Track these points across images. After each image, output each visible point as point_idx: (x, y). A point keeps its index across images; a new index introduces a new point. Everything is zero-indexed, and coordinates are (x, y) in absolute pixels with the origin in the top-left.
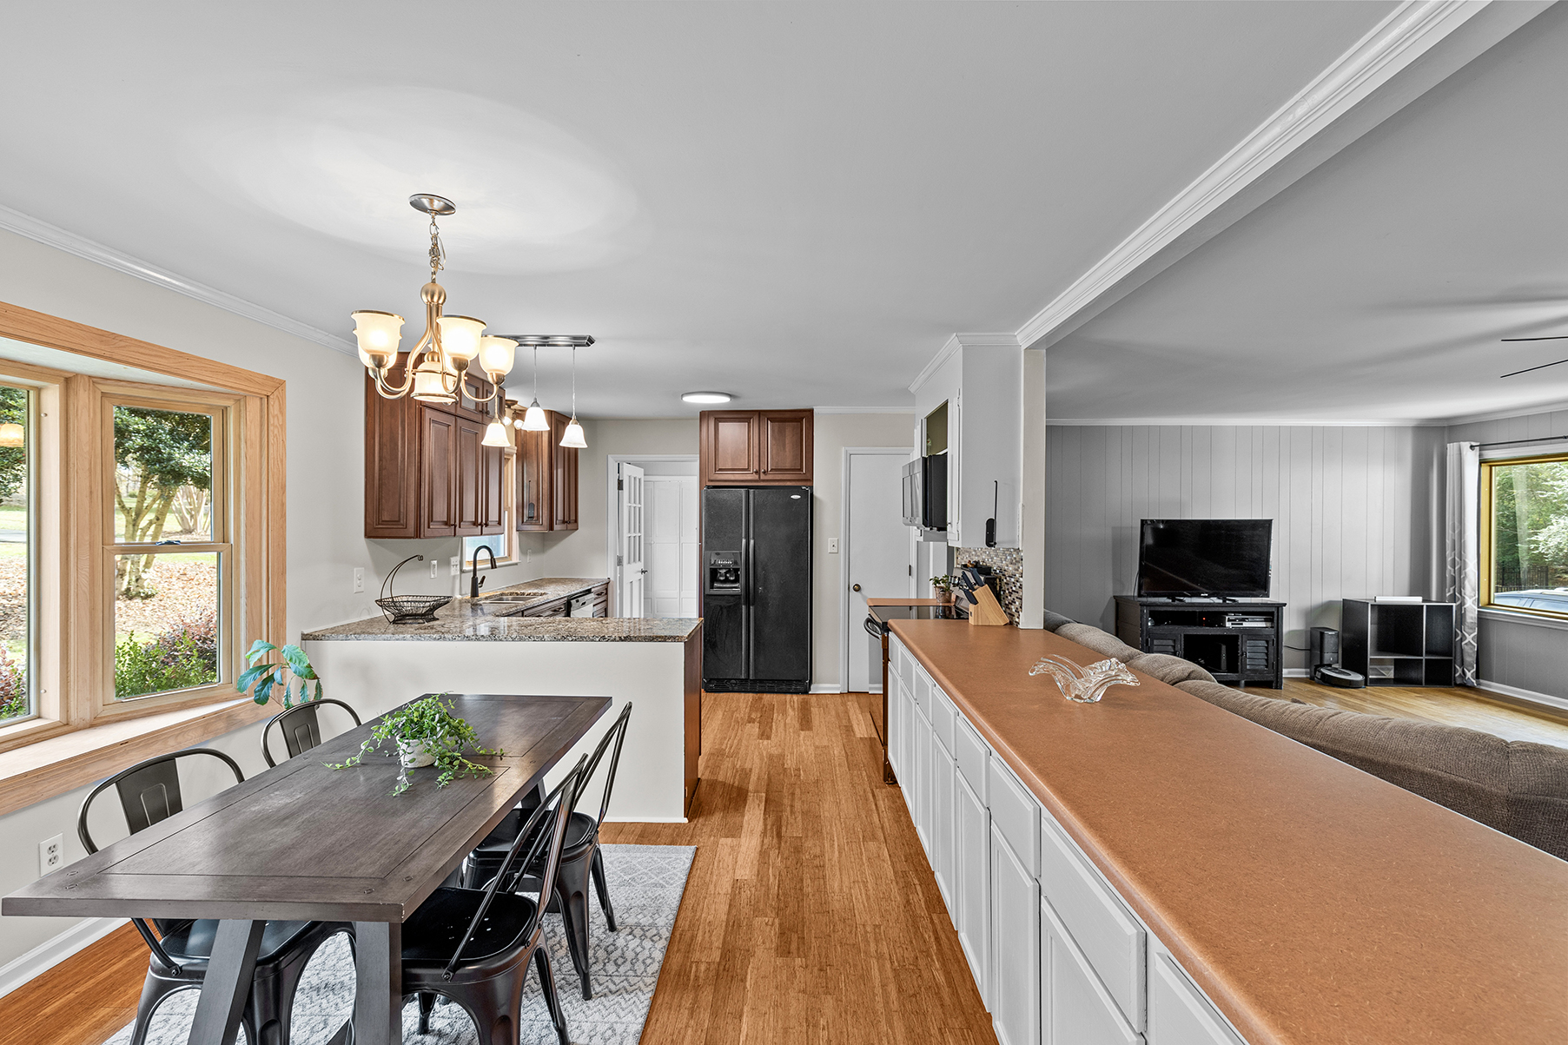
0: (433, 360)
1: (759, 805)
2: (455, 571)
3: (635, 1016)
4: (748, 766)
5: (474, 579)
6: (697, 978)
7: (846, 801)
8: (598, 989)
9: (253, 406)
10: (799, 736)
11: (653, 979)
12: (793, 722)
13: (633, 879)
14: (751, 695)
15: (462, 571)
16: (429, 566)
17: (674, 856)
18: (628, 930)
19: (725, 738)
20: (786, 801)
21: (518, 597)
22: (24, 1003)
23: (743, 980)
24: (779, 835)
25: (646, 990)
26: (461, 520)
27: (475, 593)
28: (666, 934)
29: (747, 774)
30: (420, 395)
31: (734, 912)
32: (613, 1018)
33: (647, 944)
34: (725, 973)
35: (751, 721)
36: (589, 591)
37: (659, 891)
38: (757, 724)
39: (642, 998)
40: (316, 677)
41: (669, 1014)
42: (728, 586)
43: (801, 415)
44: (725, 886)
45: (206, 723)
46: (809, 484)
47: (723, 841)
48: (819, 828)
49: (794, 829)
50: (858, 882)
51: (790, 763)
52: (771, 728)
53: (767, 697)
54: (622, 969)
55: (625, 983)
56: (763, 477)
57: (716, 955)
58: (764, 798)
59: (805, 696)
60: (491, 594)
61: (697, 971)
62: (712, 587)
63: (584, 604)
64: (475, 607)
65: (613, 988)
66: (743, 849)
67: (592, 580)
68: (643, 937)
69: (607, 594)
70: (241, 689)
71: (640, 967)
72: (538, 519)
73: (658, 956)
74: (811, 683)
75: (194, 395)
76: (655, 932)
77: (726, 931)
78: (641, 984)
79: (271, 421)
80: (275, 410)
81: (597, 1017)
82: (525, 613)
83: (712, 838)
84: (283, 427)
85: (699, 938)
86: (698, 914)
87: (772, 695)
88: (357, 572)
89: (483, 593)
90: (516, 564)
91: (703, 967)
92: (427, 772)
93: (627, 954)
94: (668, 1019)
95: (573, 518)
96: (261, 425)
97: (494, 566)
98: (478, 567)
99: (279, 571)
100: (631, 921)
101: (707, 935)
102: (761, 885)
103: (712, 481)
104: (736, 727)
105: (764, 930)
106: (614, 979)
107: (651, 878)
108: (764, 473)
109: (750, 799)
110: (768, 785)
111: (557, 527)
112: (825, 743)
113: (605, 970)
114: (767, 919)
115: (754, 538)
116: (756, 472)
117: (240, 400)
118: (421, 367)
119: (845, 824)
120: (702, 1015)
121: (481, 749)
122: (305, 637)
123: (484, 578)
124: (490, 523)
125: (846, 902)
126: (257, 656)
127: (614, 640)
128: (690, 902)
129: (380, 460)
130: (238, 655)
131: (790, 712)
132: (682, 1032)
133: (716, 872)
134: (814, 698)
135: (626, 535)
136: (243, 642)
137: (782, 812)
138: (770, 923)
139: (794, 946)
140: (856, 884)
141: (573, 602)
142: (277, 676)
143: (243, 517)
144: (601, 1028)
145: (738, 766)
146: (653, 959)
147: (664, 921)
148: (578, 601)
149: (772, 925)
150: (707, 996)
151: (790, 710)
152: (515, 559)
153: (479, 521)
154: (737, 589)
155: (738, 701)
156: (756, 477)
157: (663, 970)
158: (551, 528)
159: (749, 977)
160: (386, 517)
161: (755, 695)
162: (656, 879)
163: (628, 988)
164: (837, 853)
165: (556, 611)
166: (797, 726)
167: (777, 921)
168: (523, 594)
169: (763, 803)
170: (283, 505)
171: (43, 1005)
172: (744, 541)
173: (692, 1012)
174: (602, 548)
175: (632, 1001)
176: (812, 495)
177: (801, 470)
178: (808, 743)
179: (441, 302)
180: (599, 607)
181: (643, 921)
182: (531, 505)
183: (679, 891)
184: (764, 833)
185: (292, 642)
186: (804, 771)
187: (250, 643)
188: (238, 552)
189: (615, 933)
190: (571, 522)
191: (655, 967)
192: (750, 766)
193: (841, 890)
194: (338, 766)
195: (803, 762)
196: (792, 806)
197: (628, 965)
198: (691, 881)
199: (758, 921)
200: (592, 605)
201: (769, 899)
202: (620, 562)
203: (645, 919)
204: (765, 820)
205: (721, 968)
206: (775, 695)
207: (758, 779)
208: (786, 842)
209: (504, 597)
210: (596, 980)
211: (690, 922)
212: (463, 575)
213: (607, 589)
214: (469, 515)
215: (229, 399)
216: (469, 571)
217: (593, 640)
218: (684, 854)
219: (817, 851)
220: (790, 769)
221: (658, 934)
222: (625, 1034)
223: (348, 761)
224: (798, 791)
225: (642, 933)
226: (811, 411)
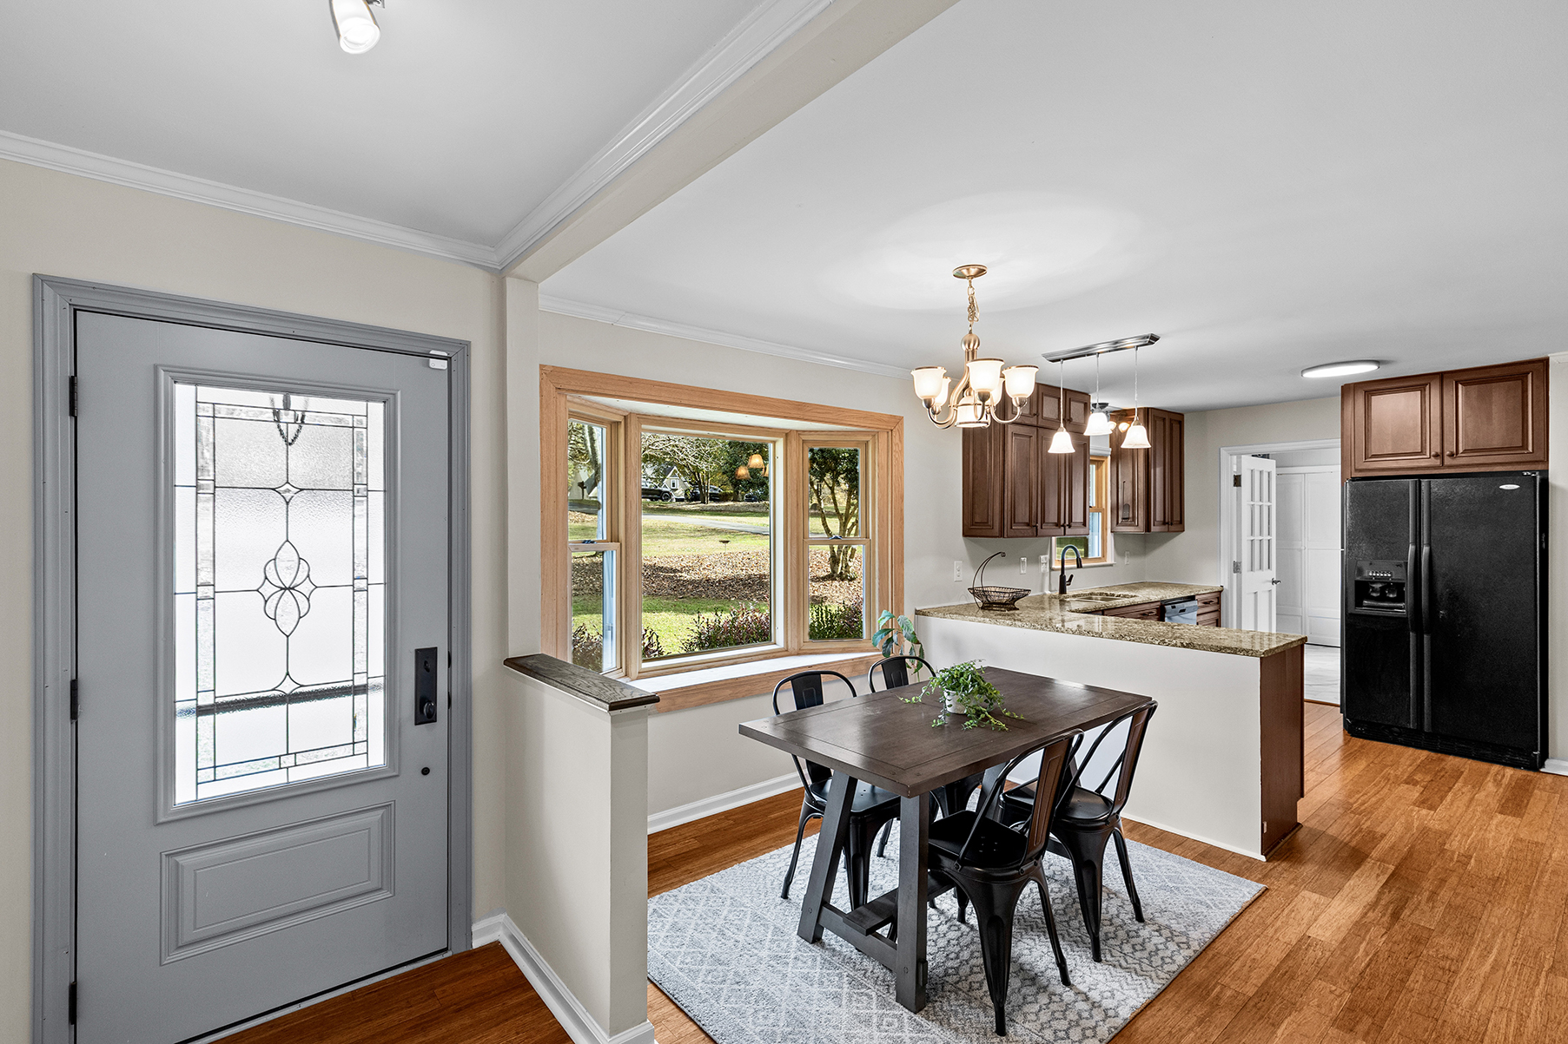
0: (970, 395)
1: (1378, 875)
2: (1044, 568)
3: (1138, 995)
4: (1380, 830)
5: (1062, 578)
6: (1218, 997)
7: (1542, 917)
8: (1109, 958)
9: (883, 437)
10: (1492, 818)
11: (1168, 977)
12: (1490, 800)
13: (1177, 888)
14: (1424, 754)
15: (1051, 569)
16: (1019, 563)
17: (1233, 885)
18: (1156, 927)
19: (1358, 792)
20: (1426, 885)
21: (1107, 597)
22: (763, 808)
23: (1276, 1025)
24: (1396, 916)
25: (1156, 980)
26: (1043, 521)
27: (1063, 590)
28: (1195, 946)
29: (1374, 838)
30: (960, 423)
31: (1290, 963)
32: (1116, 985)
33: (1172, 946)
34: (1255, 1010)
35: (1410, 781)
36: (1192, 598)
37: (1203, 909)
38: (1419, 788)
39: (1150, 985)
40: (918, 643)
41: (1175, 1011)
42: (1386, 604)
43: (1523, 369)
44: (1291, 935)
45: (854, 664)
46: (1540, 467)
47: (1306, 893)
48: (1471, 931)
49: (1424, 916)
50: (1510, 1010)
51: (1455, 845)
52: (1442, 799)
53: (1453, 761)
54: (1138, 955)
55: (1137, 967)
56: (1448, 461)
57: (1250, 990)
58: (1390, 872)
59: (1531, 774)
60: (1080, 592)
61: (1221, 992)
62: (1359, 604)
63: (1183, 611)
64: (1062, 602)
65: (1124, 964)
66: (1332, 911)
67: (1198, 587)
68: (1170, 939)
69: (1219, 603)
70: (875, 645)
71: (1157, 961)
72: (1134, 520)
73: (1180, 960)
74: (1545, 755)
75: (849, 435)
76: (1184, 940)
77: (1271, 976)
78: (1153, 974)
79: (894, 449)
80: (896, 440)
81: (1101, 977)
82: (1106, 613)
83: (1292, 886)
84: (901, 451)
85: (1236, 967)
86: (1243, 947)
87: (1465, 760)
88: (957, 564)
89: (1070, 590)
90: (1111, 565)
91: (1229, 993)
92: (959, 718)
93: (1147, 945)
94: (1173, 1014)
95: (1177, 518)
96: (888, 452)
97: (1079, 566)
98: (1066, 566)
99: (899, 561)
100: (1163, 921)
101: (1246, 968)
102: (1341, 954)
103: (1361, 471)
104: (1383, 784)
105: (1328, 997)
106: (1128, 958)
107: (1197, 894)
108: (1451, 455)
109: (1369, 863)
110: (1405, 859)
111: (1153, 529)
112: (1540, 837)
113: (1121, 948)
114: (1334, 988)
115: (1429, 544)
116: (1436, 456)
117: (875, 435)
118: (963, 401)
119: (1524, 941)
120: (1211, 1029)
121: (1006, 711)
122: (917, 613)
123: (1072, 576)
124: (1073, 524)
125: (1474, 1022)
126: (884, 621)
127: (1175, 645)
128: (1237, 931)
129: (973, 472)
130: (875, 621)
131: (1490, 786)
132: (1184, 1031)
133: (1282, 918)
134: (1549, 779)
135: (1246, 537)
136: (877, 611)
137: (1414, 893)
138: (1337, 993)
139: (1361, 1028)
140: (1505, 1013)
141: (1168, 607)
142: (895, 638)
143: (877, 520)
144: (1101, 987)
145: (1364, 827)
146: (1174, 961)
147: (1199, 936)
148: (1174, 607)
149: (1339, 996)
150: (1223, 1017)
151: (1490, 784)
152: (1109, 562)
153: (1062, 522)
154: (1402, 610)
155: (1400, 755)
156: (1438, 462)
157: (1181, 973)
158: (1148, 528)
159: (1283, 1026)
160: (977, 519)
161: (1432, 754)
162: (1203, 898)
163: (1139, 970)
164: (1487, 967)
165: (1144, 616)
166: (1494, 805)
167: (1348, 995)
168: (1113, 595)
169: (1387, 876)
170: (902, 510)
171: (770, 813)
172: (1411, 548)
173: (1201, 1021)
174: (1214, 552)
175: (1138, 982)
176: (1545, 483)
177: (1524, 446)
178: (1505, 831)
179: (975, 347)
180: (1207, 617)
181: (1174, 926)
182: (1126, 506)
183: (1227, 918)
184: (1373, 906)
185: (908, 614)
186: (1479, 861)
187: (880, 612)
188: (874, 545)
189: (1142, 924)
190: (1175, 521)
191: (1174, 968)
192: (1384, 831)
193: (1473, 1007)
194: (907, 701)
195: (1483, 850)
196: (1434, 893)
197: (1145, 954)
198: (1246, 916)
199: (1318, 984)
200: (1196, 613)
201: (1346, 969)
202: (1237, 568)
203: (1178, 926)
204: (1381, 893)
205: (1252, 1003)
206: (1470, 761)
207: (1392, 848)
208: (1403, 926)
209: (1094, 597)
210: (1110, 951)
211: (1231, 949)
212: (1052, 572)
213: (1219, 599)
214: (1052, 517)
215: (869, 435)
216: (1057, 570)
217: (1152, 643)
218: (1248, 889)
219: (1454, 953)
220: (1453, 852)
221: (1187, 943)
222: (1123, 1003)
223: (913, 698)
224: (1453, 880)
225: (1170, 935)
226: (1545, 362)
